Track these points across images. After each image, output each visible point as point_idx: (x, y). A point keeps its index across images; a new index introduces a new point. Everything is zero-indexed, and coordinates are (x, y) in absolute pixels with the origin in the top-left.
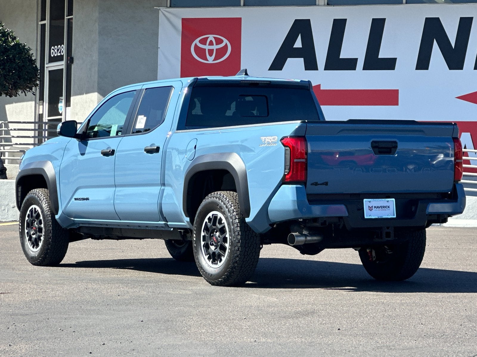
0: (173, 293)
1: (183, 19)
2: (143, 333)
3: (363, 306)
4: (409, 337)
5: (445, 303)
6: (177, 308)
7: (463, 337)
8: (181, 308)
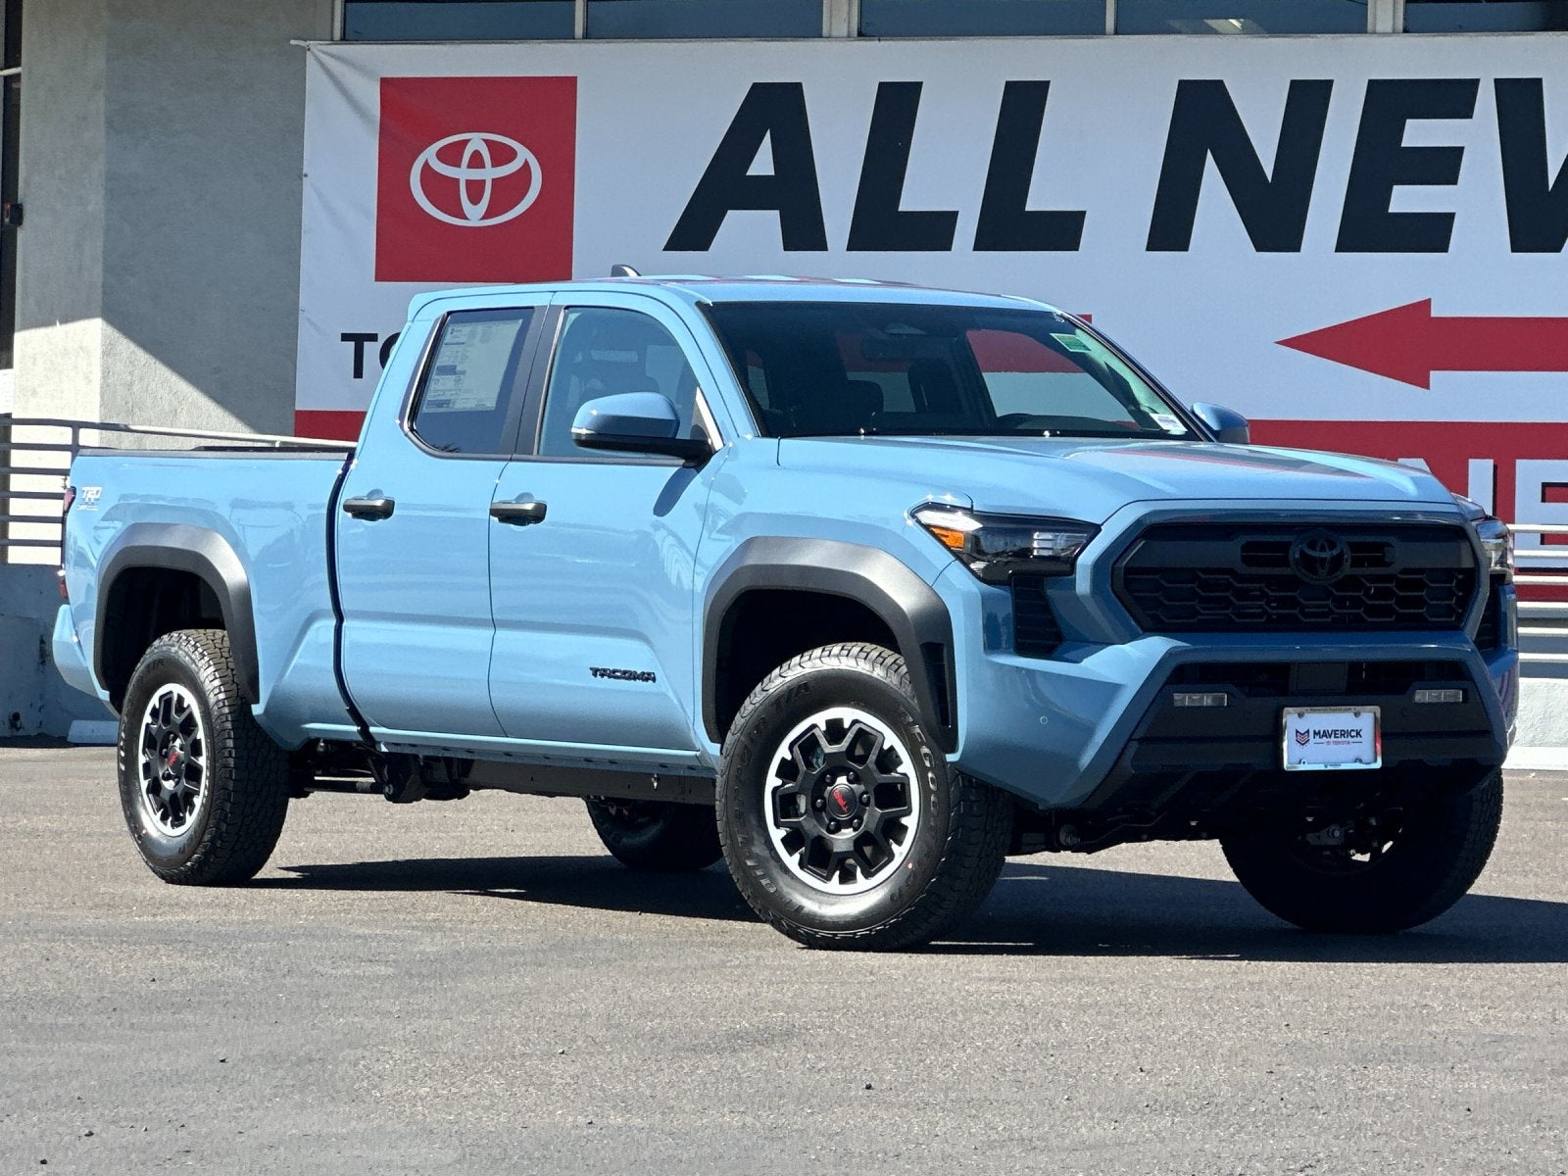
0: (334, 971)
1: (385, 83)
2: (225, 1100)
3: (954, 1014)
4: (1095, 1110)
5: (1221, 1006)
6: (341, 1020)
7: (1273, 1111)
8: (356, 1019)
